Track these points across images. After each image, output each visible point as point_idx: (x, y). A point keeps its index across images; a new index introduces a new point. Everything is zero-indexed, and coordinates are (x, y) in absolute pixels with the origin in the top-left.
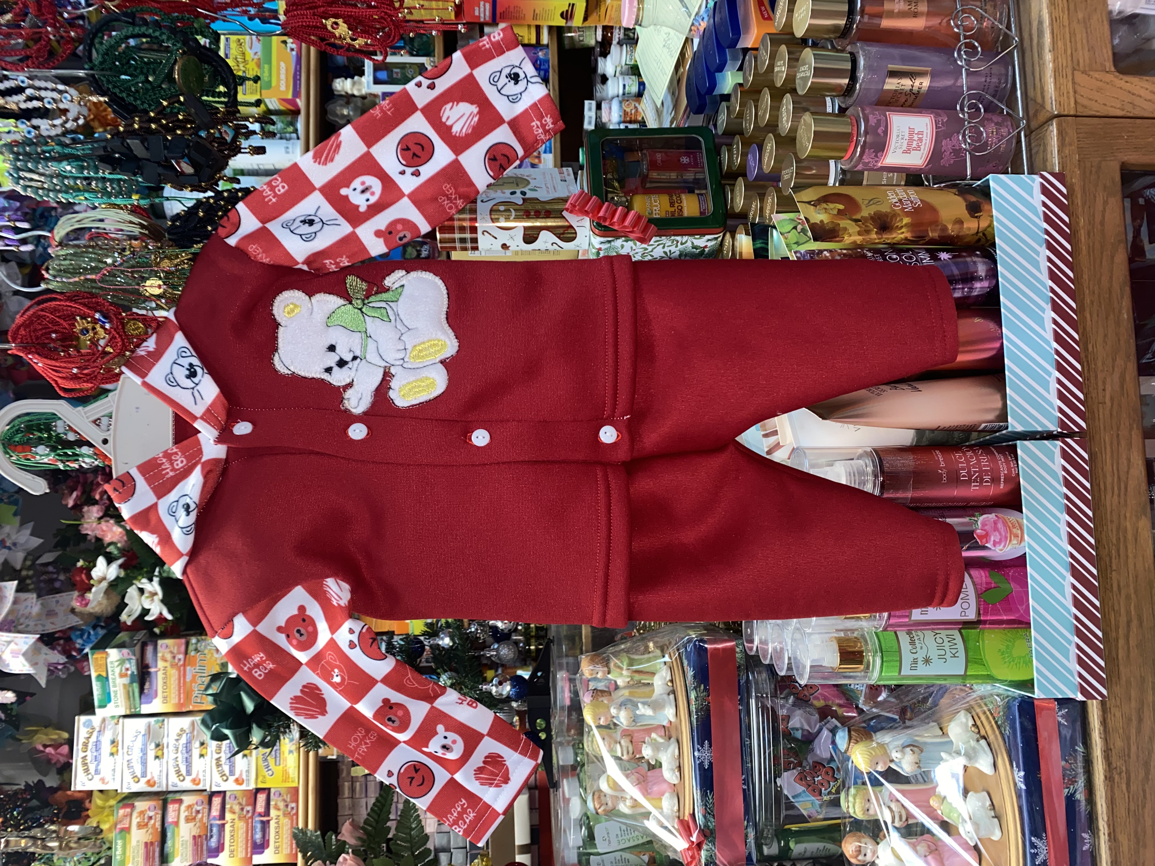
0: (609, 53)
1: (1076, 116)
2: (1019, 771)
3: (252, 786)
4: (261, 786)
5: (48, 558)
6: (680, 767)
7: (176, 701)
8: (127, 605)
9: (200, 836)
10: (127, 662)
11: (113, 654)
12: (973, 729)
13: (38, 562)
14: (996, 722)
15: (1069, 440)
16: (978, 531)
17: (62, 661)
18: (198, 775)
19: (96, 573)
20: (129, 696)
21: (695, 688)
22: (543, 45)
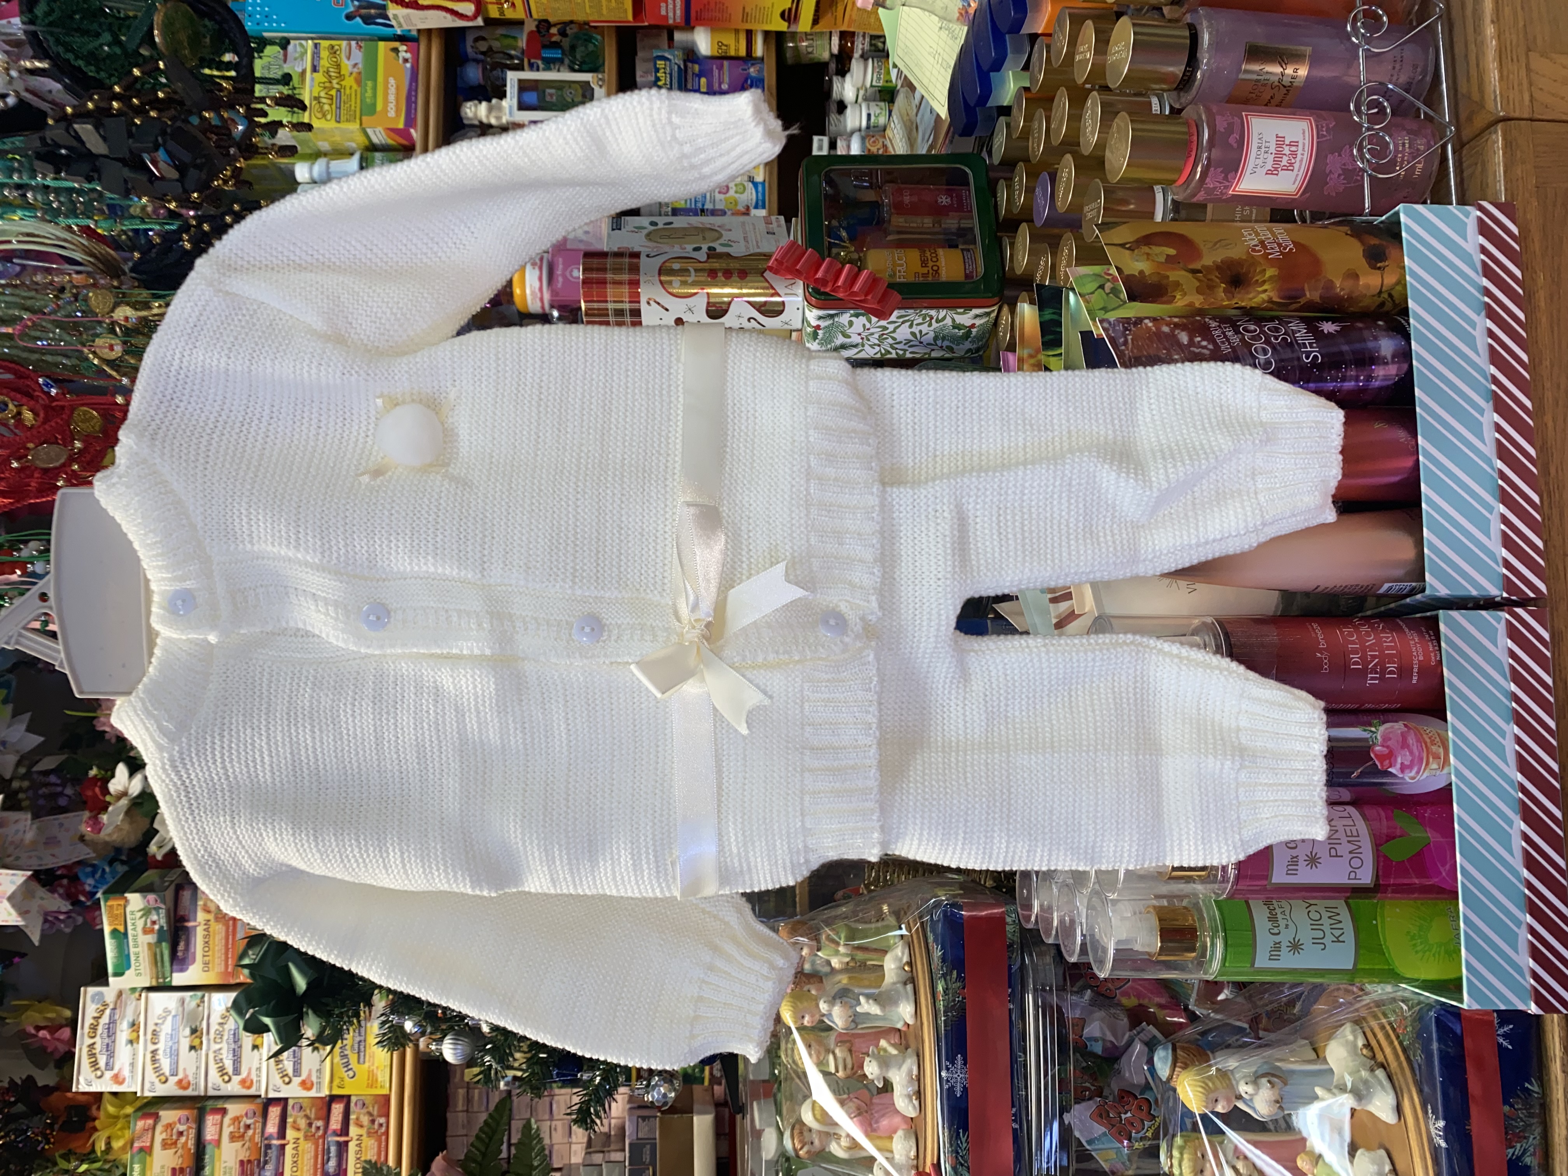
0: (849, 70)
1: (1531, 120)
2: (1437, 1119)
3: (325, 1092)
4: (336, 1092)
5: (49, 763)
6: (919, 1092)
7: (223, 969)
8: (157, 832)
9: (249, 1161)
10: (154, 912)
11: (135, 901)
12: (1365, 1051)
13: (35, 769)
14: (1401, 1043)
15: (1519, 611)
16: (1378, 748)
17: (64, 909)
18: (249, 1074)
19: (115, 786)
20: (156, 961)
21: (944, 976)
22: (756, 59)
